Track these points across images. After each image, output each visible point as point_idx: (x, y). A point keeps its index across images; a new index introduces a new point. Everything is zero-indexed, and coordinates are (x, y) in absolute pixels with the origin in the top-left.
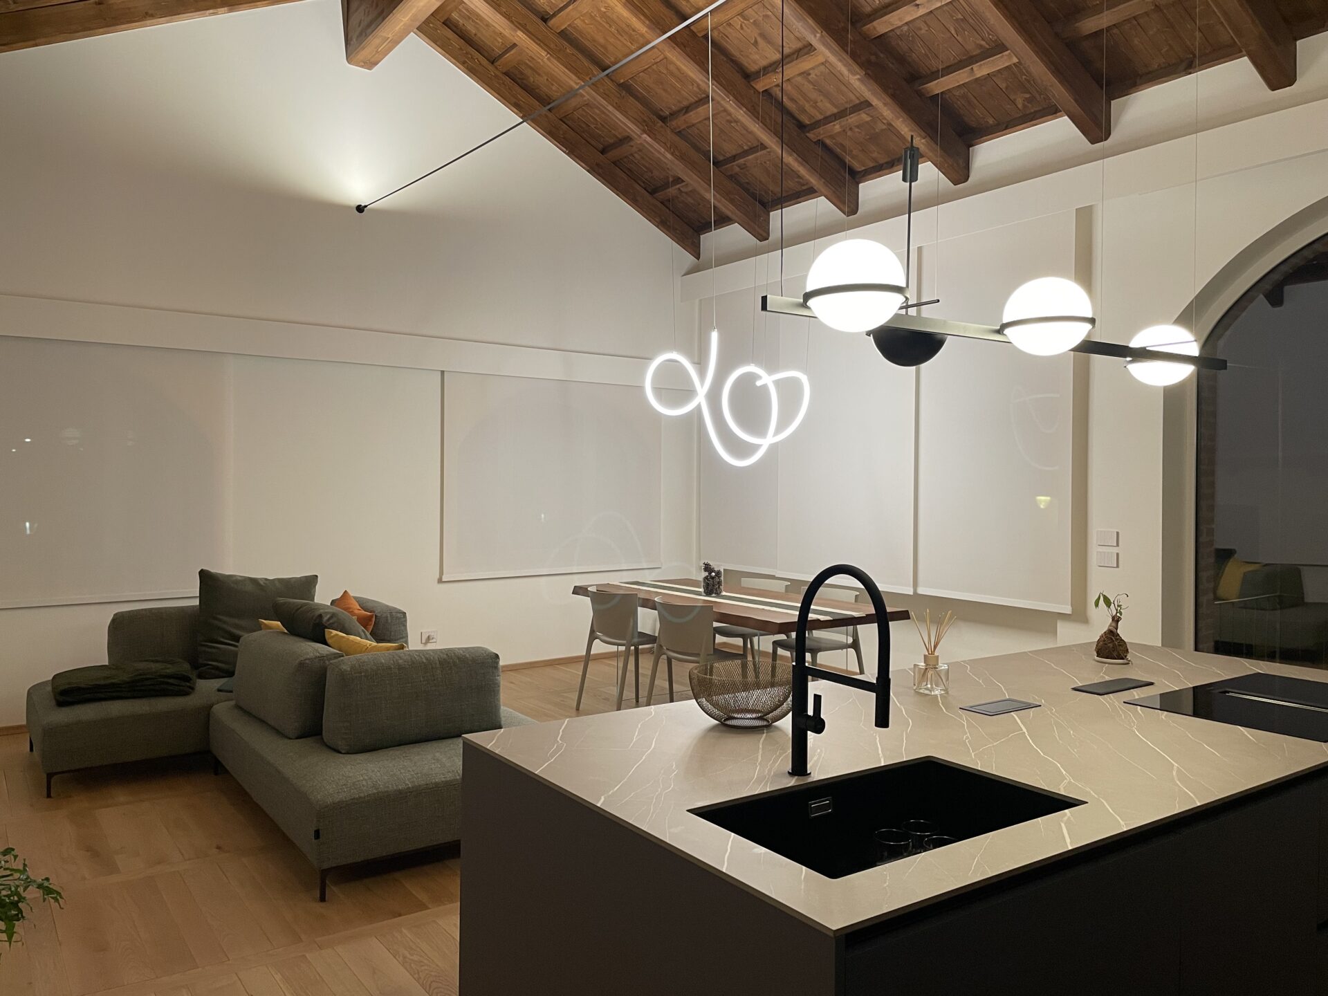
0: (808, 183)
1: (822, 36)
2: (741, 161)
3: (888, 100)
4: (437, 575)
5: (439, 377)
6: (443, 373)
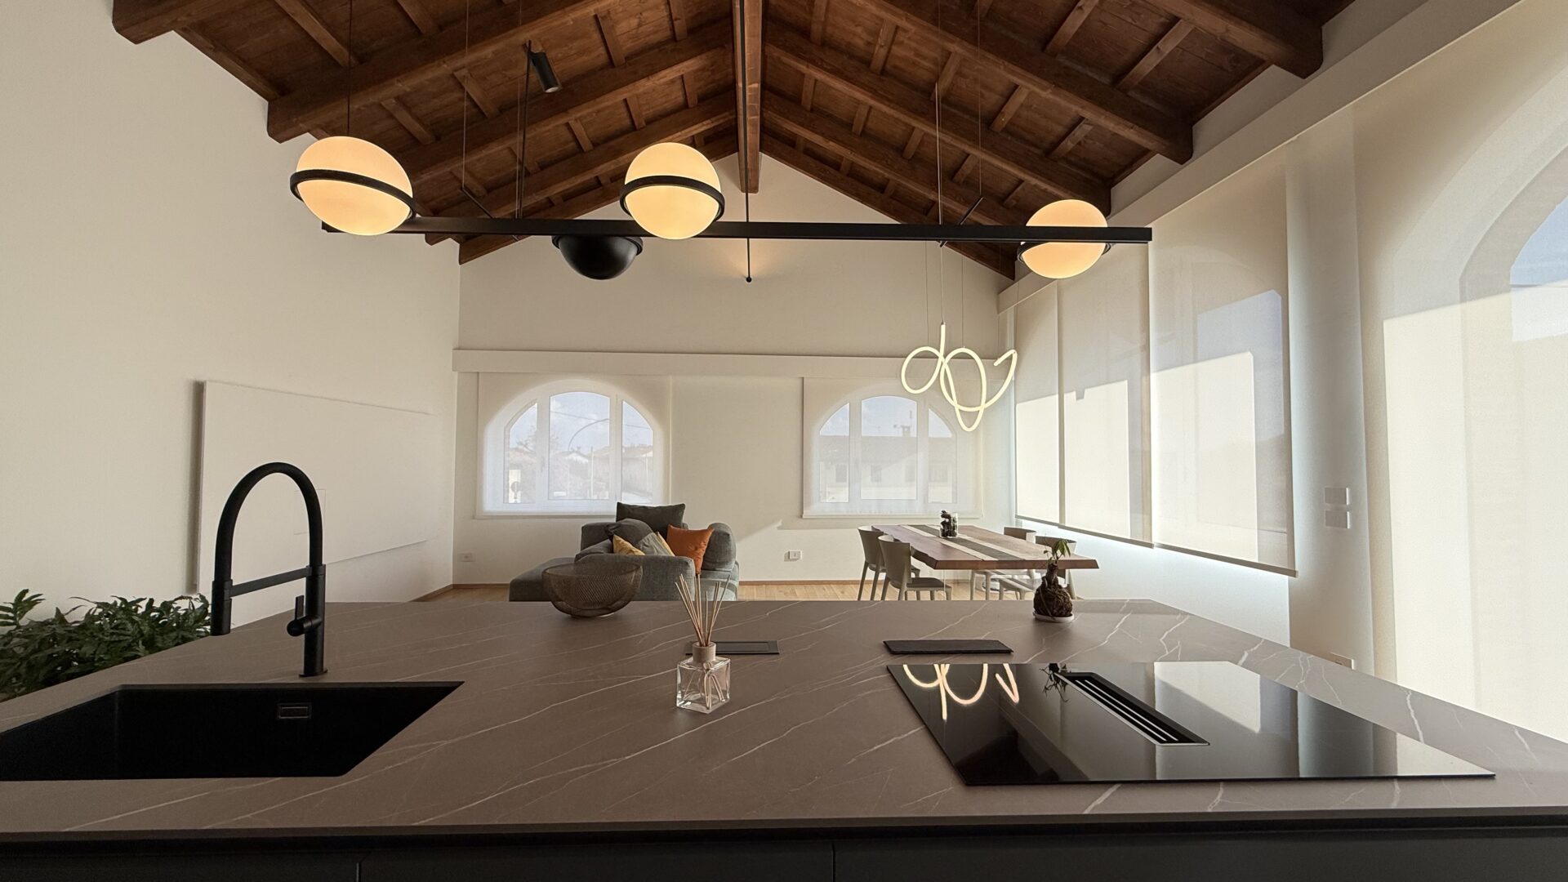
4: (798, 513)
5: (800, 381)
6: (803, 378)
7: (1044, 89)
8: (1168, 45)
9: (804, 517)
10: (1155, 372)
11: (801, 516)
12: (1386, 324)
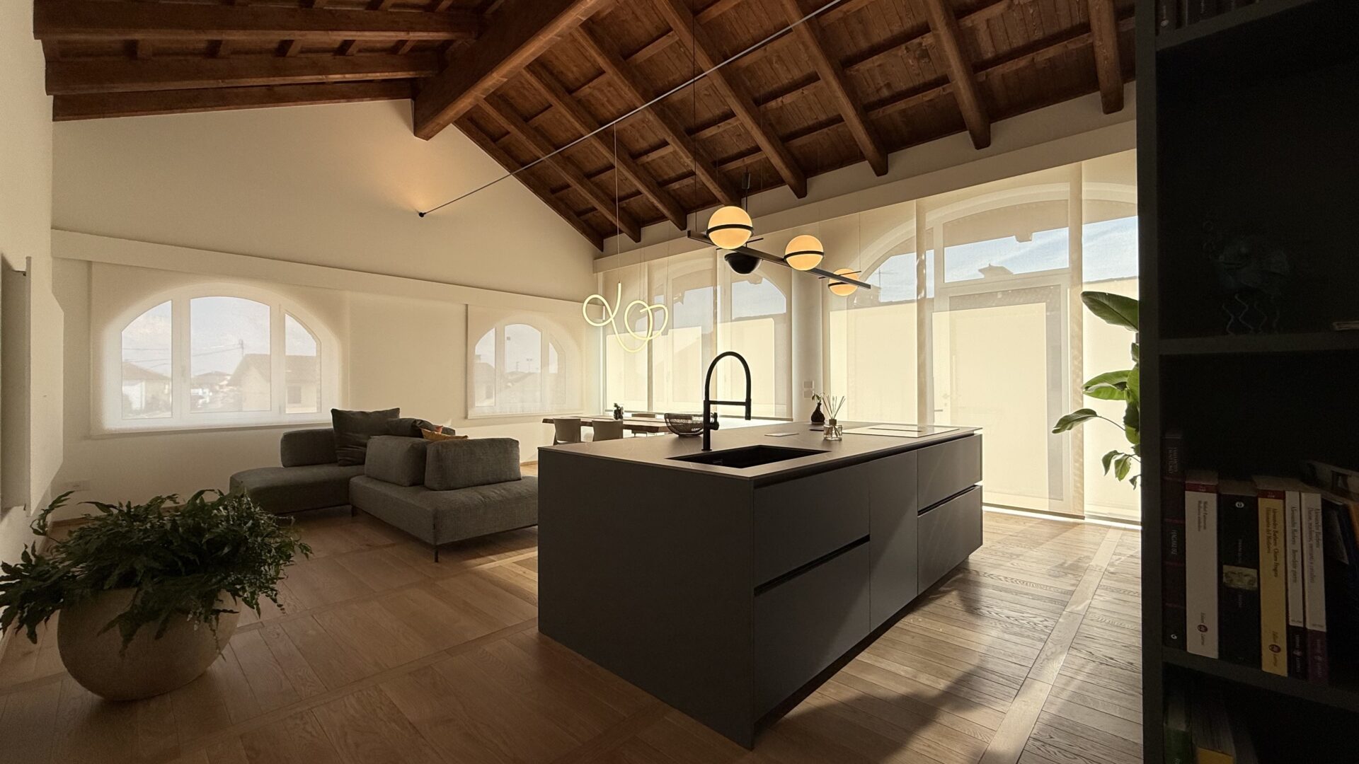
0: (661, 213)
1: (673, 138)
2: (627, 201)
3: (704, 172)
4: (463, 415)
5: (464, 307)
6: (467, 305)
7: (688, 157)
8: (748, 160)
9: (469, 417)
10: (721, 322)
11: (466, 417)
12: (831, 313)
